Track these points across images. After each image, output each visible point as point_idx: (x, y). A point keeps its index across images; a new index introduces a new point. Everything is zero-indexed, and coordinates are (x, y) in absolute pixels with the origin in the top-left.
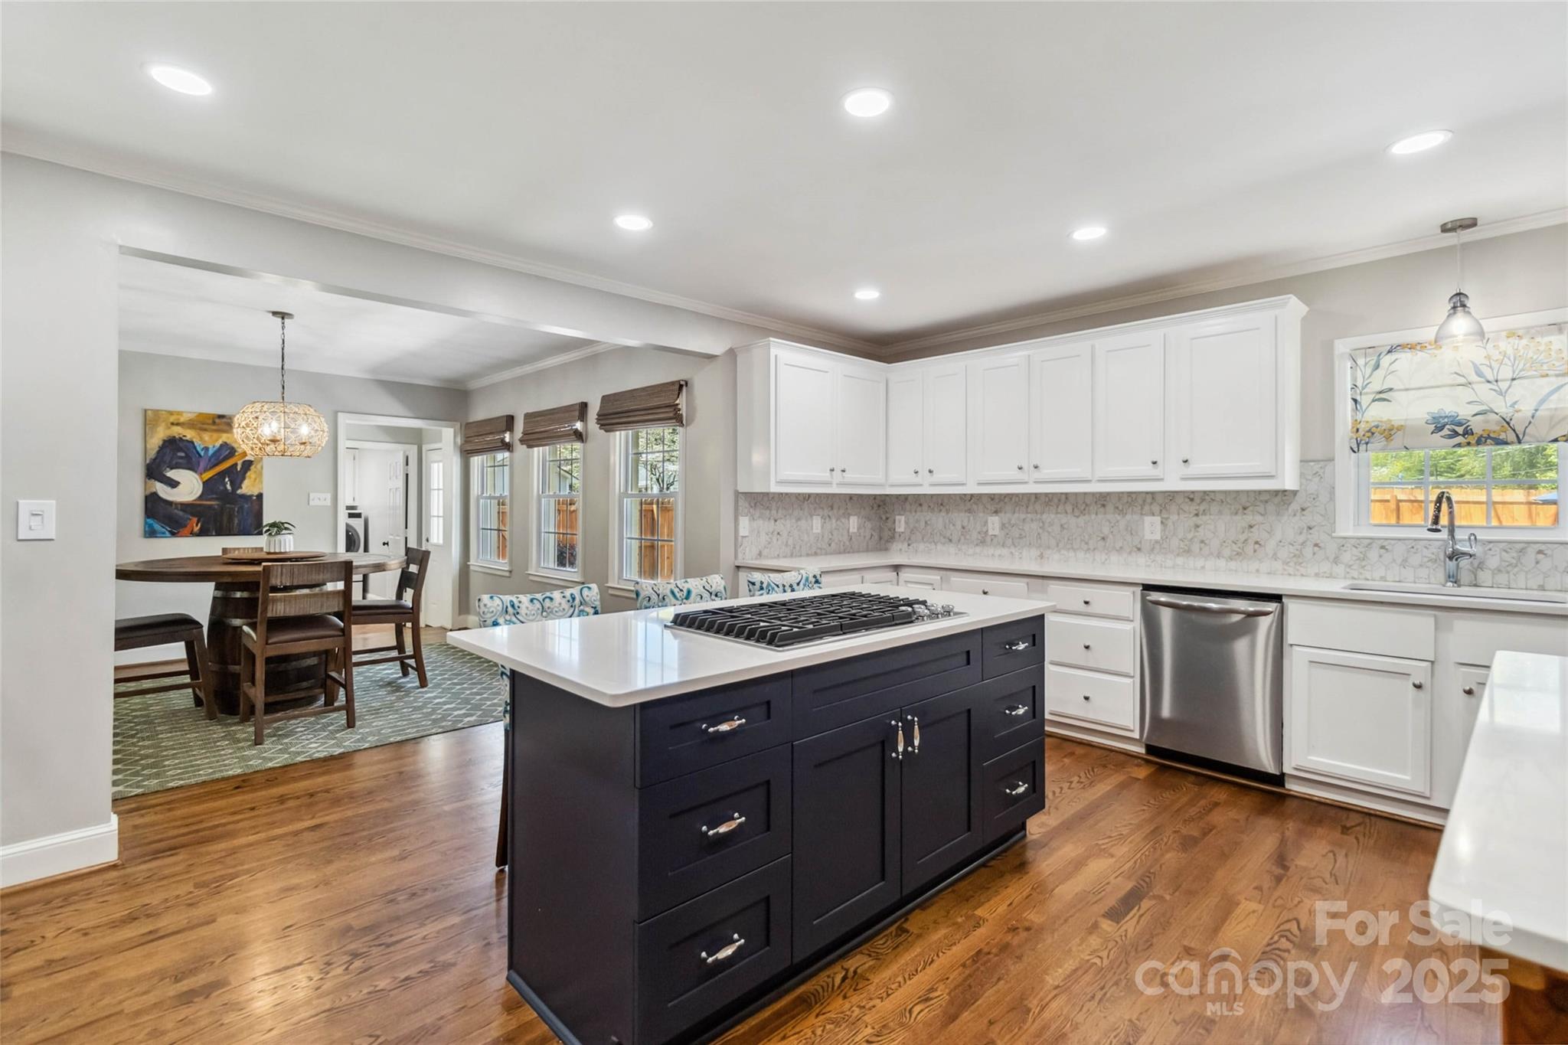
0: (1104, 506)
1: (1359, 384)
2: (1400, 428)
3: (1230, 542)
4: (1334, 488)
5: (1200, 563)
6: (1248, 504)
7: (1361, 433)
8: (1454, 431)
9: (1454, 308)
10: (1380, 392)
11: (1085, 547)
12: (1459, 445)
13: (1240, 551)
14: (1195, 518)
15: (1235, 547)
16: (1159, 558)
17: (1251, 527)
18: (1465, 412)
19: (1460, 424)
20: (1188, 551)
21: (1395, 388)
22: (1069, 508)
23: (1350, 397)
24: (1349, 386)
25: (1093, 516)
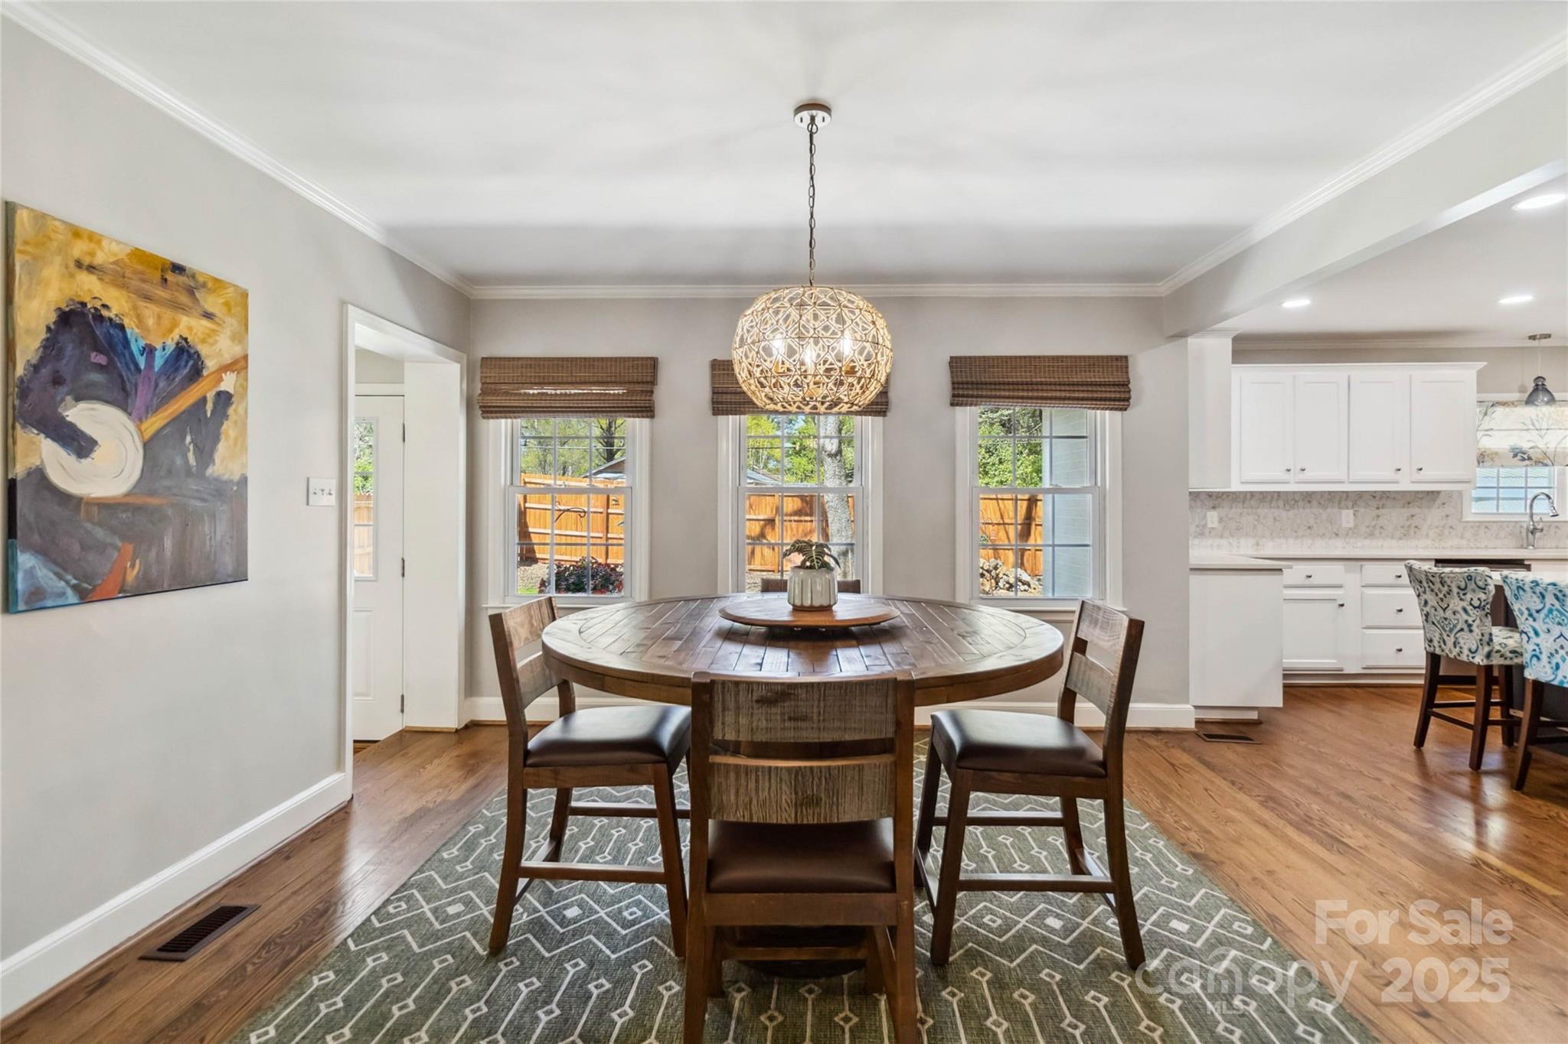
0: (1309, 502)
2: (1496, 453)
8: (1522, 456)
9: (1538, 385)
10: (1487, 430)
11: (1295, 534)
12: (1526, 465)
14: (1377, 511)
17: (1413, 516)
18: (1526, 446)
19: (1525, 453)
20: (1372, 535)
21: (1495, 428)
22: (1281, 503)
25: (1301, 510)
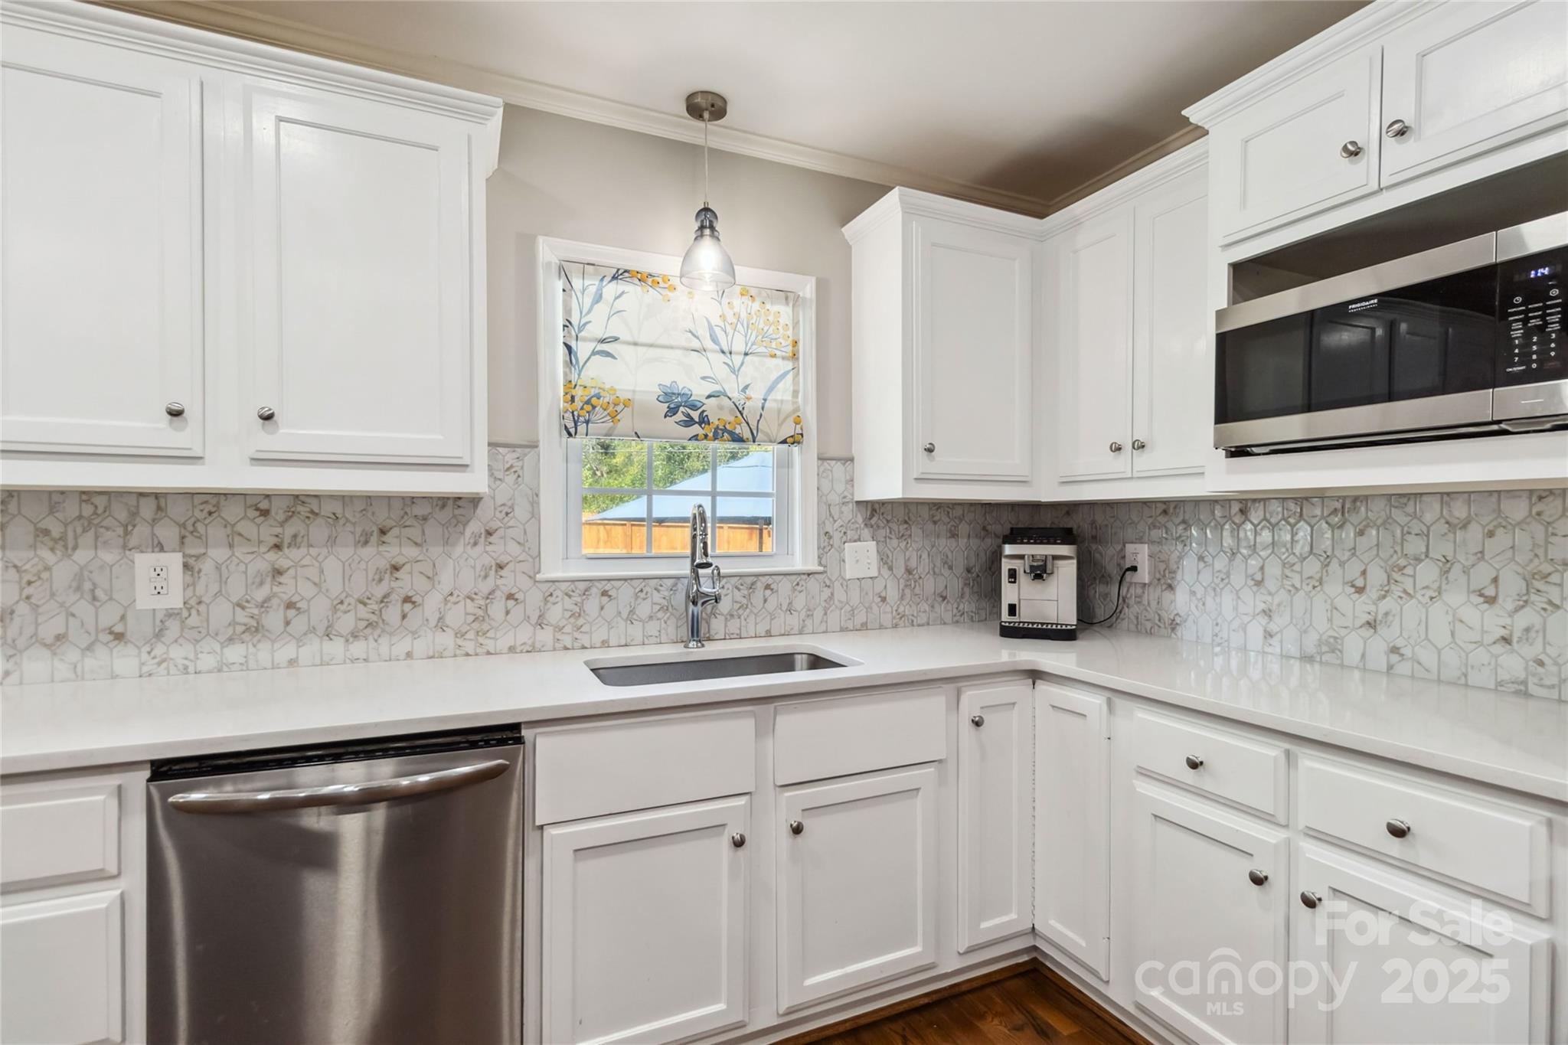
1: (575, 320)
2: (627, 403)
3: (352, 601)
4: (537, 495)
5: (287, 651)
6: (390, 523)
7: (578, 404)
8: (688, 415)
9: (702, 228)
10: (603, 341)
12: (695, 437)
13: (374, 618)
14: (272, 556)
15: (363, 611)
16: (177, 653)
17: (396, 568)
18: (699, 391)
19: (694, 407)
20: (256, 630)
21: (622, 338)
23: (561, 340)
24: (560, 322)
